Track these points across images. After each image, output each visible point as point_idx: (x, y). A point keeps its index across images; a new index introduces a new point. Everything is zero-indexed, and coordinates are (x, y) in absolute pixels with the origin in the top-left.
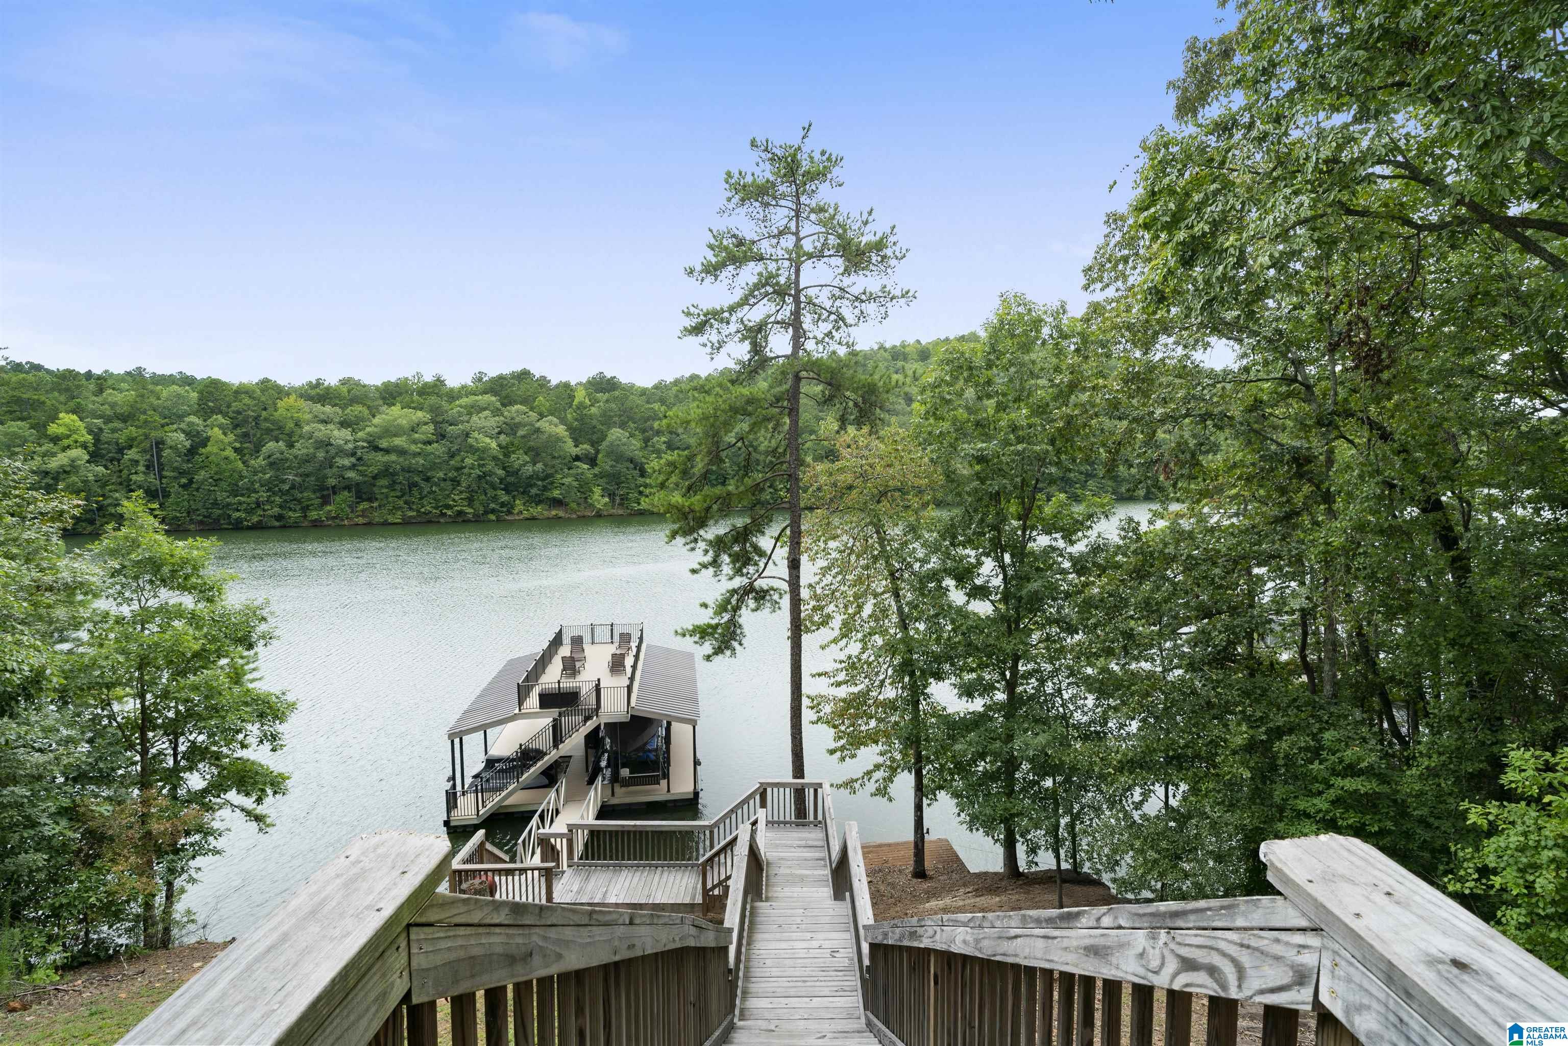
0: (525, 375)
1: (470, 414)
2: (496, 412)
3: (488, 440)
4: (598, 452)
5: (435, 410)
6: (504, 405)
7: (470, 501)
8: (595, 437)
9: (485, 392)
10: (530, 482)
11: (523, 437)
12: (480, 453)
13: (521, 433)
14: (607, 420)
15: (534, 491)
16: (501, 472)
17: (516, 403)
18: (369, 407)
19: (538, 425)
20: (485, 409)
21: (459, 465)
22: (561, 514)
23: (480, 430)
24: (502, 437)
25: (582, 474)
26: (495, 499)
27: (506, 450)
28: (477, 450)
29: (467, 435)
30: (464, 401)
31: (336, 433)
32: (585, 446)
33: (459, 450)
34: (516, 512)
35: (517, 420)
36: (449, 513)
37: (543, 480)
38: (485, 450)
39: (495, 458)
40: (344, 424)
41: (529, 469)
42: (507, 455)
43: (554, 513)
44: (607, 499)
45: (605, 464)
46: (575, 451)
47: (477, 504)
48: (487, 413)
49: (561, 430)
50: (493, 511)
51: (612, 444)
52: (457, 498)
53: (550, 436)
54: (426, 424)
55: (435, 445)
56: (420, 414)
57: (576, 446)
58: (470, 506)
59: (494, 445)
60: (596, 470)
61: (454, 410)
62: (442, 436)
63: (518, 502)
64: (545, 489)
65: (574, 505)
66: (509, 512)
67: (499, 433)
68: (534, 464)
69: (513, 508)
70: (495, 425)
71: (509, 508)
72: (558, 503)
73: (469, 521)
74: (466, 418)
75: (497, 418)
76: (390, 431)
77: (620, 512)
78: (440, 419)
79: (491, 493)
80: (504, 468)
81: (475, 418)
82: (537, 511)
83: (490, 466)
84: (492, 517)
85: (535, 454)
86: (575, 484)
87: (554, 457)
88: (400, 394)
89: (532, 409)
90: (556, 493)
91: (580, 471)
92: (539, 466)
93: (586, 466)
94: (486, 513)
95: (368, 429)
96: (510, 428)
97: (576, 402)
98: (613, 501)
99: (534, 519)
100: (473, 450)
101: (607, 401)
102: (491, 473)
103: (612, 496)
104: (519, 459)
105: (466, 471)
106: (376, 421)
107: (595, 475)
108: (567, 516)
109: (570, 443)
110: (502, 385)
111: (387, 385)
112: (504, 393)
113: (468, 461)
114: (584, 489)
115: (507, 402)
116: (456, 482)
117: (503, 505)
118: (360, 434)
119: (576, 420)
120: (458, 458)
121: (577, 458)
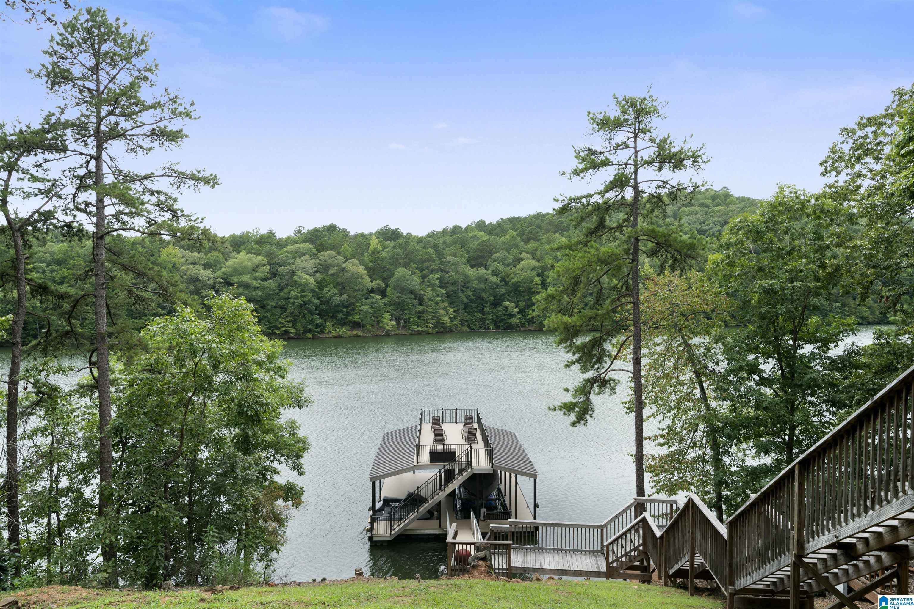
0: (332, 228)
1: (294, 258)
2: (313, 256)
3: (308, 277)
4: (387, 286)
5: (270, 255)
6: (319, 251)
7: (294, 323)
8: (385, 275)
9: (304, 241)
10: (337, 309)
11: (333, 275)
12: (303, 287)
13: (331, 272)
14: (395, 262)
15: (340, 316)
16: (317, 302)
17: (327, 249)
18: (223, 253)
19: (344, 265)
20: (304, 254)
21: (286, 296)
22: (360, 333)
23: (303, 269)
24: (318, 275)
25: (376, 303)
26: (312, 321)
27: (321, 285)
28: (301, 284)
29: (293, 273)
30: (289, 248)
31: (202, 272)
32: (378, 282)
33: (287, 285)
34: (327, 331)
35: (329, 262)
36: (278, 332)
37: (347, 307)
38: (306, 284)
39: (313, 291)
40: (207, 266)
41: (337, 299)
42: (321, 288)
43: (354, 332)
44: (394, 323)
45: (393, 295)
46: (370, 285)
47: (298, 325)
48: (307, 257)
49: (361, 270)
50: (310, 331)
51: (398, 279)
52: (283, 321)
53: (353, 274)
54: (264, 265)
55: (270, 281)
56: (260, 258)
57: (372, 282)
58: (293, 326)
59: (312, 281)
60: (386, 300)
61: (283, 255)
62: (274, 274)
63: (328, 324)
64: (348, 314)
65: (369, 327)
66: (322, 332)
67: (316, 272)
68: (341, 295)
69: (324, 328)
70: (312, 265)
71: (321, 328)
72: (357, 325)
73: (292, 338)
74: (291, 261)
75: (314, 261)
76: (238, 271)
77: (404, 332)
78: (273, 262)
79: (309, 317)
80: (318, 299)
81: (298, 261)
82: (342, 331)
83: (309, 296)
84: (309, 335)
85: (342, 287)
86: (371, 310)
87: (356, 290)
88: (243, 243)
89: (339, 254)
90: (356, 318)
91: (374, 300)
92: (345, 296)
93: (379, 297)
94: (305, 332)
95: (223, 270)
96: (324, 268)
97: (371, 248)
98: (398, 323)
99: (339, 337)
100: (296, 284)
101: (394, 247)
102: (309, 302)
103: (398, 320)
104: (330, 291)
105: (291, 301)
106: (228, 263)
107: (385, 304)
108: (365, 335)
109: (367, 279)
110: (317, 236)
111: (233, 236)
112: (319, 242)
113: (293, 293)
114: (377, 314)
115: (321, 248)
116: (283, 308)
117: (317, 326)
118: (218, 273)
119: (372, 261)
120: (286, 291)
121: (372, 291)
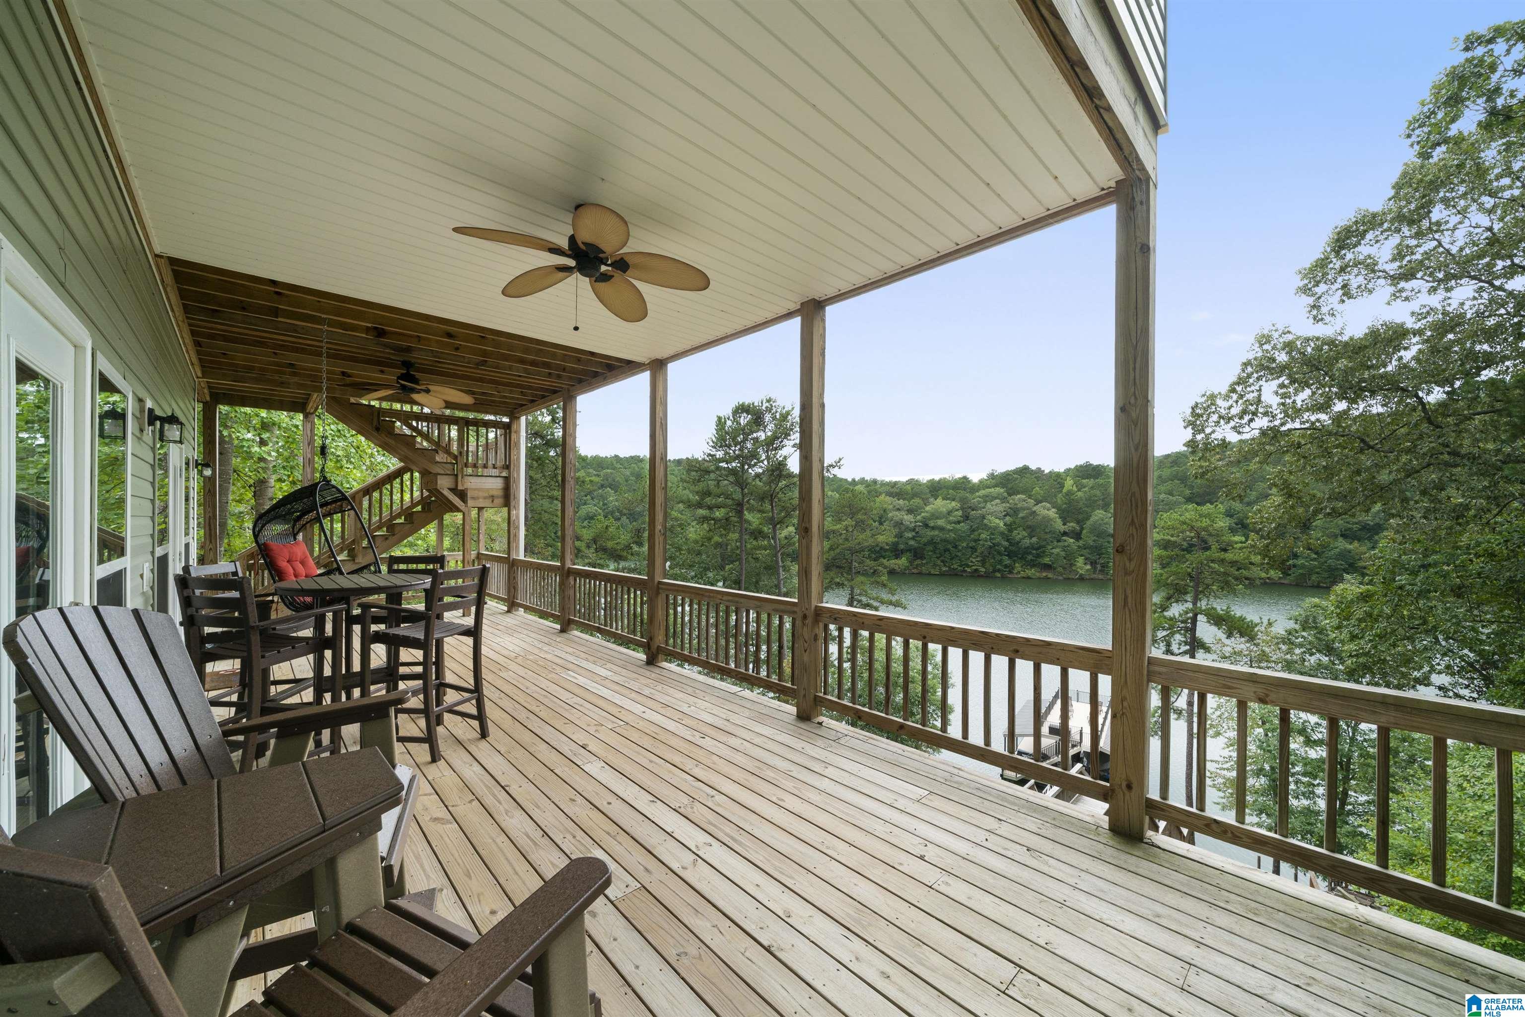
0: (1025, 470)
1: (986, 502)
2: (1004, 500)
3: (997, 521)
4: (1082, 529)
5: (963, 501)
6: (1010, 495)
7: (983, 562)
8: (1080, 517)
9: (996, 486)
10: (1027, 551)
11: (1023, 518)
12: (993, 530)
13: (1021, 515)
14: (1092, 503)
15: (1030, 557)
16: (1006, 544)
17: (1019, 493)
18: (923, 499)
19: (1035, 509)
20: (996, 498)
21: (976, 538)
22: (1050, 575)
23: (992, 514)
24: (1008, 518)
25: (1068, 546)
26: (1000, 562)
27: (1010, 527)
28: (990, 528)
29: (984, 517)
30: (982, 492)
31: (905, 517)
32: (1072, 524)
33: (978, 528)
34: (1015, 571)
35: (1019, 506)
36: (969, 570)
37: (1037, 549)
38: (996, 528)
39: (1002, 534)
40: (910, 511)
41: (1027, 542)
42: (1010, 531)
43: (1044, 574)
44: (1088, 567)
45: (1088, 538)
46: (1062, 528)
47: (987, 565)
48: (998, 501)
49: (1052, 513)
50: (999, 571)
51: (1095, 523)
52: (974, 560)
53: (1044, 517)
54: (957, 510)
55: (962, 524)
56: (954, 504)
57: (1065, 524)
58: (983, 566)
59: (1002, 524)
60: (1081, 543)
61: (975, 499)
62: (966, 518)
63: (1017, 565)
64: (1038, 556)
65: (1060, 569)
66: (1011, 572)
67: (1005, 516)
68: (1031, 538)
69: (1013, 569)
70: (1002, 509)
71: (1011, 569)
72: (1048, 567)
73: (982, 576)
74: (982, 505)
75: (1004, 505)
76: (935, 516)
77: (1101, 577)
78: (966, 506)
79: (998, 558)
80: (1008, 540)
81: (989, 505)
82: (1031, 572)
83: (998, 539)
84: (998, 575)
85: (1032, 530)
86: (1063, 554)
87: (1046, 533)
88: (941, 488)
89: (1030, 497)
90: (1047, 560)
91: (1066, 544)
92: (1034, 539)
93: (1072, 540)
94: (995, 571)
95: (923, 514)
96: (1013, 512)
97: (1065, 490)
98: (1095, 568)
99: (1029, 578)
100: (986, 527)
101: (1092, 488)
102: (999, 544)
103: (1093, 564)
104: (1019, 534)
105: (981, 542)
106: (928, 508)
107: (1079, 547)
108: (1055, 577)
109: (1059, 522)
110: (1008, 480)
112: (1010, 486)
113: (983, 536)
114: (1070, 557)
115: (1012, 492)
116: (974, 549)
117: (1006, 566)
118: (919, 518)
119: (1066, 503)
120: (976, 533)
121: (1065, 534)
